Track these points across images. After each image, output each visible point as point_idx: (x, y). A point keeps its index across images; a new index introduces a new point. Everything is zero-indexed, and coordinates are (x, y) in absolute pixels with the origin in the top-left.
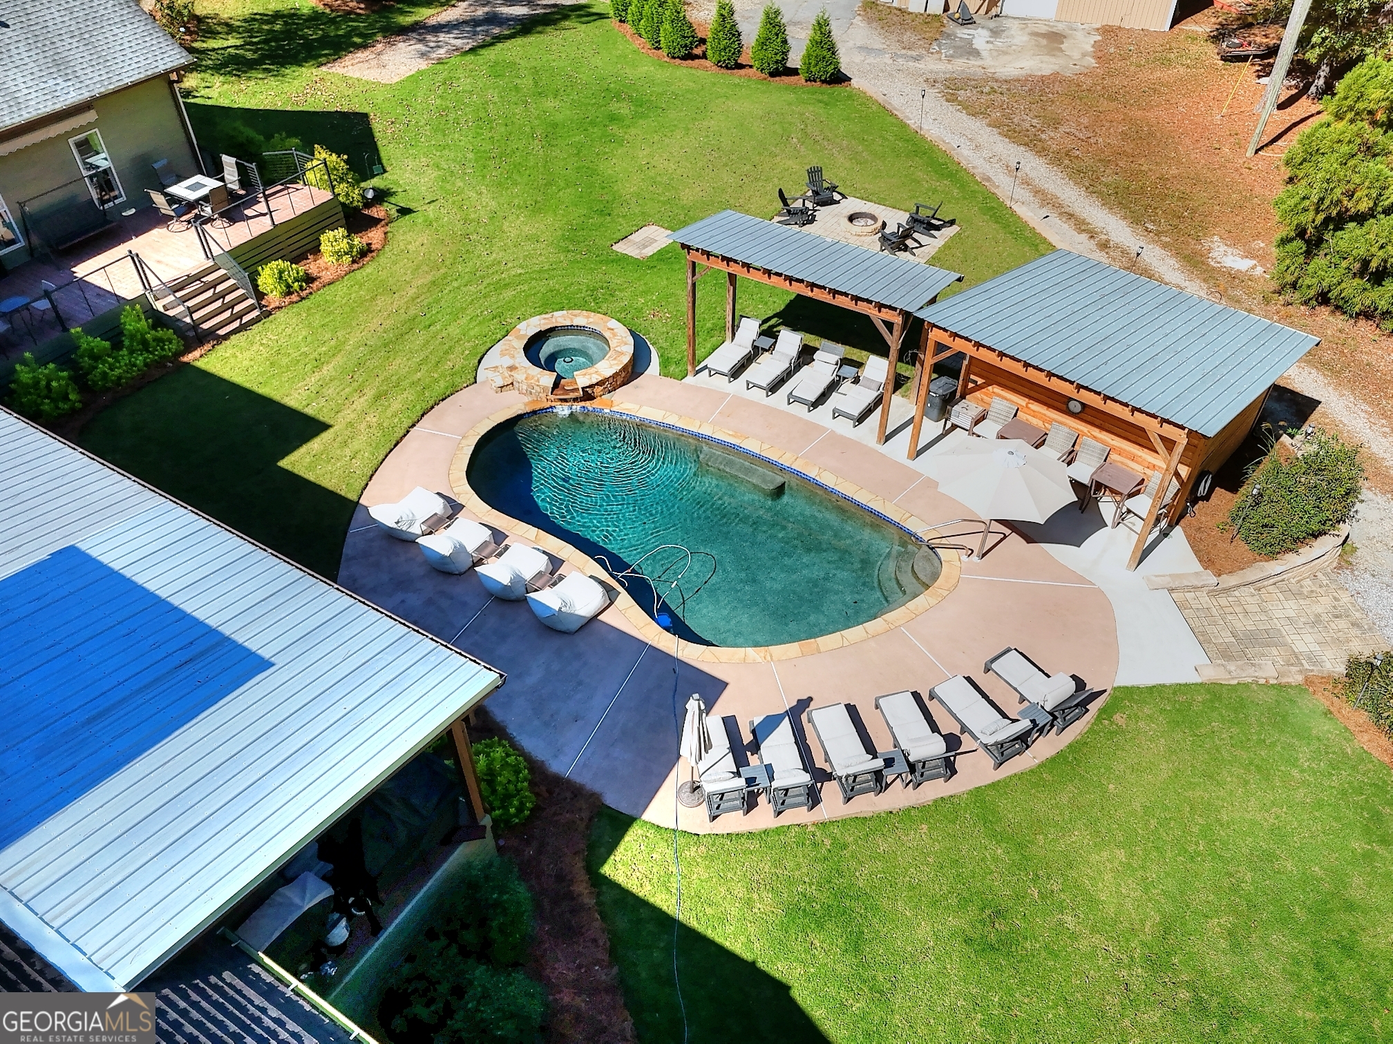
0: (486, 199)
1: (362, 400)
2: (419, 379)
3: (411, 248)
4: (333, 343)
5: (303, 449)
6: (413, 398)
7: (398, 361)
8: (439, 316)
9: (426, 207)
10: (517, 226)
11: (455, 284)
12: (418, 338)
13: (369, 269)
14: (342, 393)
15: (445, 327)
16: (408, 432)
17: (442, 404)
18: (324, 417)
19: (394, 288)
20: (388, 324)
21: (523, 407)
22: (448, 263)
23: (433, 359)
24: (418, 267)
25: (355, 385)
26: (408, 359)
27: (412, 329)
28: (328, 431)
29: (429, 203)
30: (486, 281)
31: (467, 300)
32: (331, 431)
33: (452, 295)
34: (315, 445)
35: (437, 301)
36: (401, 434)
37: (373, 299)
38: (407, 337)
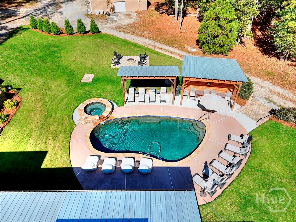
0: (39, 80)
1: (50, 141)
2: (61, 130)
3: (29, 98)
4: (28, 130)
5: (45, 161)
6: (64, 135)
7: (51, 128)
8: (52, 112)
9: (24, 87)
10: (53, 84)
11: (49, 103)
12: (51, 120)
13: (22, 107)
14: (43, 142)
15: (56, 115)
16: (70, 144)
17: (72, 133)
18: (43, 149)
19: (34, 110)
20: (40, 119)
21: (93, 126)
22: (42, 98)
23: (60, 123)
24: (35, 103)
25: (45, 138)
26: (53, 126)
27: (47, 118)
28: (48, 153)
29: (24, 85)
30: (57, 100)
31: (56, 106)
32: (49, 152)
33: (51, 106)
34: (48, 158)
35: (48, 109)
36: (69, 145)
37: (30, 114)
38: (47, 121)
